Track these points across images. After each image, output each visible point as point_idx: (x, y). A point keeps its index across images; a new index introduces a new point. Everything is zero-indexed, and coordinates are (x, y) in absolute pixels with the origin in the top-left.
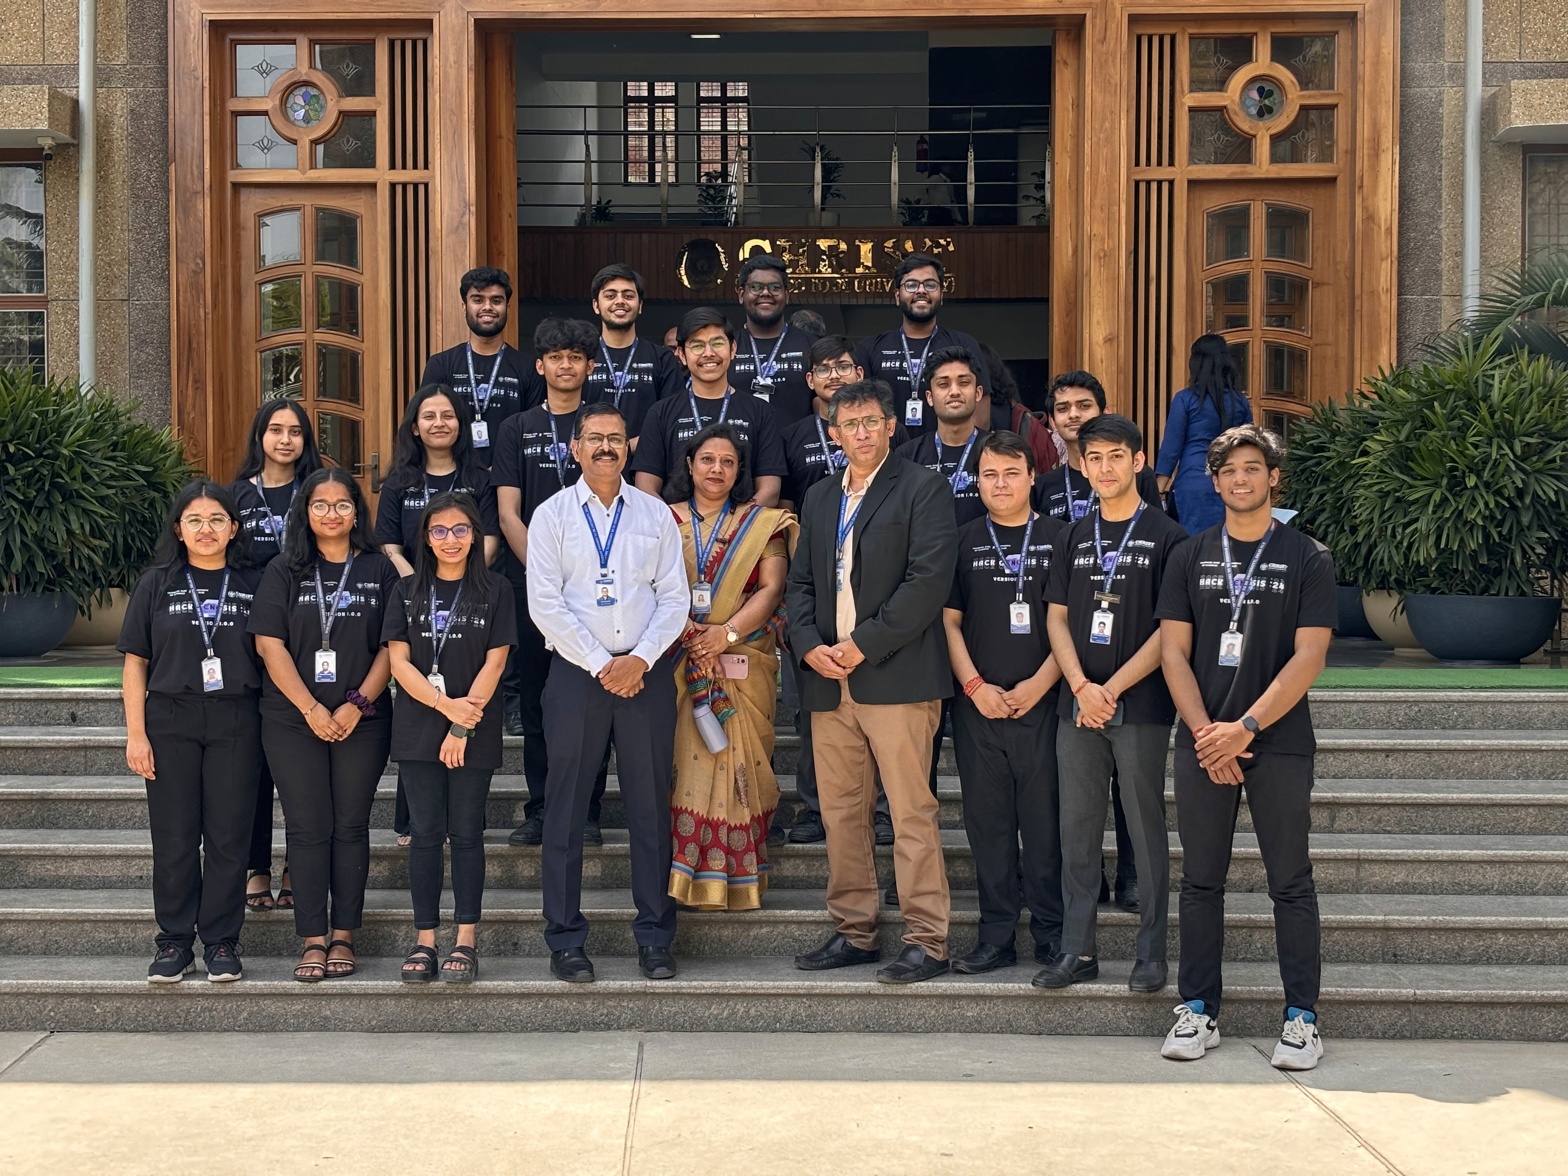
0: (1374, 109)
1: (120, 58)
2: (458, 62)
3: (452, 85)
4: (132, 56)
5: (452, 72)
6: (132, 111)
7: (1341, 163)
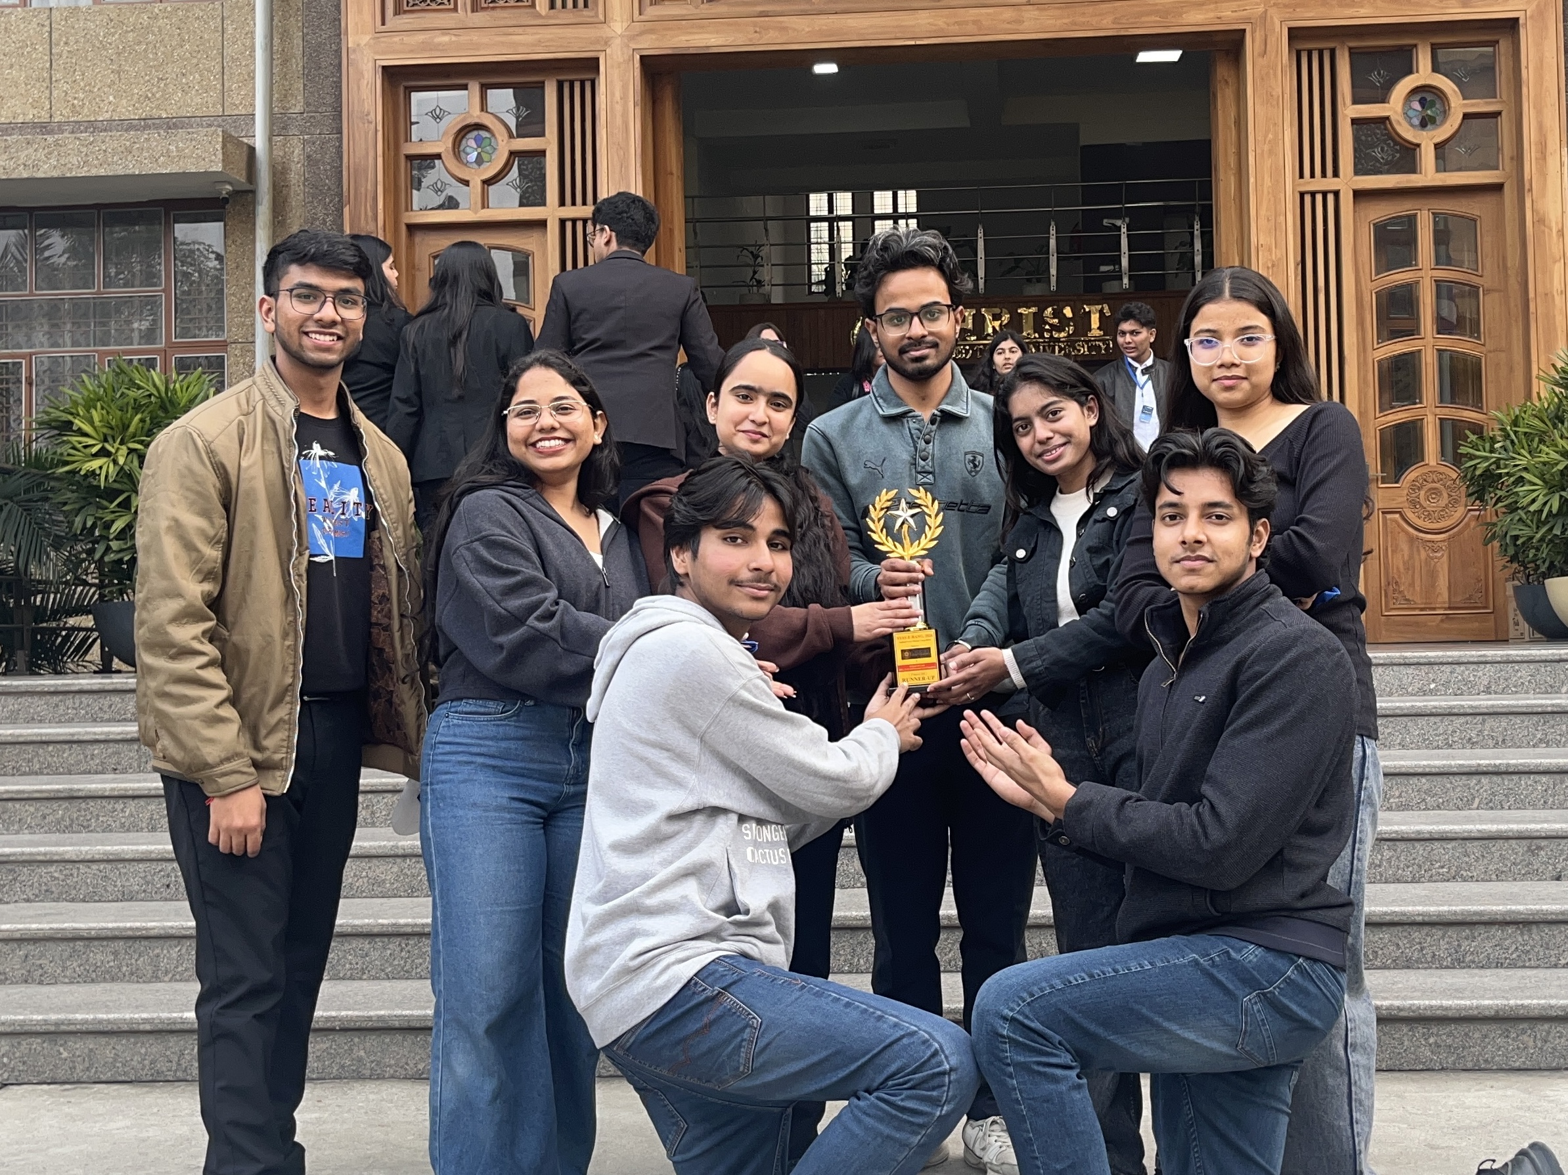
0: (1539, 112)
1: (297, 106)
2: (624, 97)
3: (619, 121)
4: (308, 104)
5: (618, 108)
6: (308, 157)
7: (1507, 169)
